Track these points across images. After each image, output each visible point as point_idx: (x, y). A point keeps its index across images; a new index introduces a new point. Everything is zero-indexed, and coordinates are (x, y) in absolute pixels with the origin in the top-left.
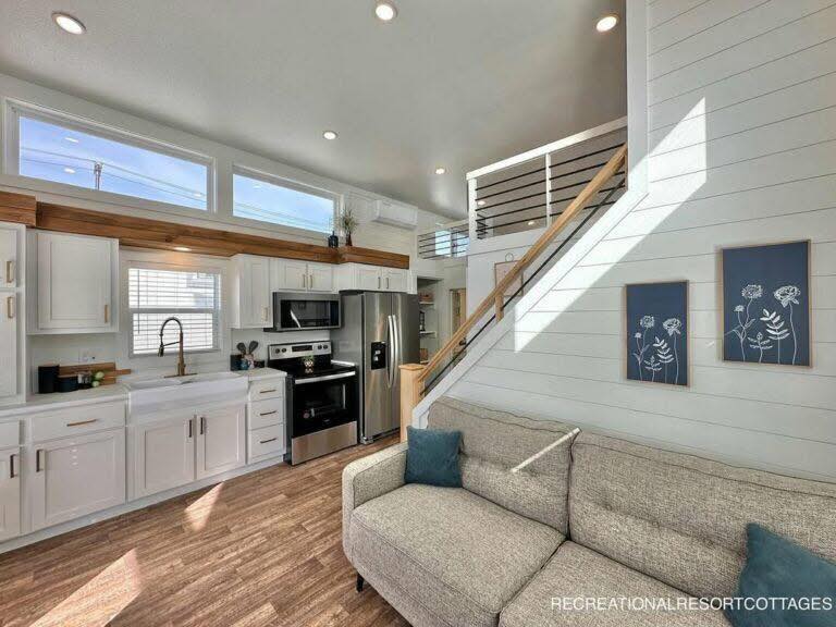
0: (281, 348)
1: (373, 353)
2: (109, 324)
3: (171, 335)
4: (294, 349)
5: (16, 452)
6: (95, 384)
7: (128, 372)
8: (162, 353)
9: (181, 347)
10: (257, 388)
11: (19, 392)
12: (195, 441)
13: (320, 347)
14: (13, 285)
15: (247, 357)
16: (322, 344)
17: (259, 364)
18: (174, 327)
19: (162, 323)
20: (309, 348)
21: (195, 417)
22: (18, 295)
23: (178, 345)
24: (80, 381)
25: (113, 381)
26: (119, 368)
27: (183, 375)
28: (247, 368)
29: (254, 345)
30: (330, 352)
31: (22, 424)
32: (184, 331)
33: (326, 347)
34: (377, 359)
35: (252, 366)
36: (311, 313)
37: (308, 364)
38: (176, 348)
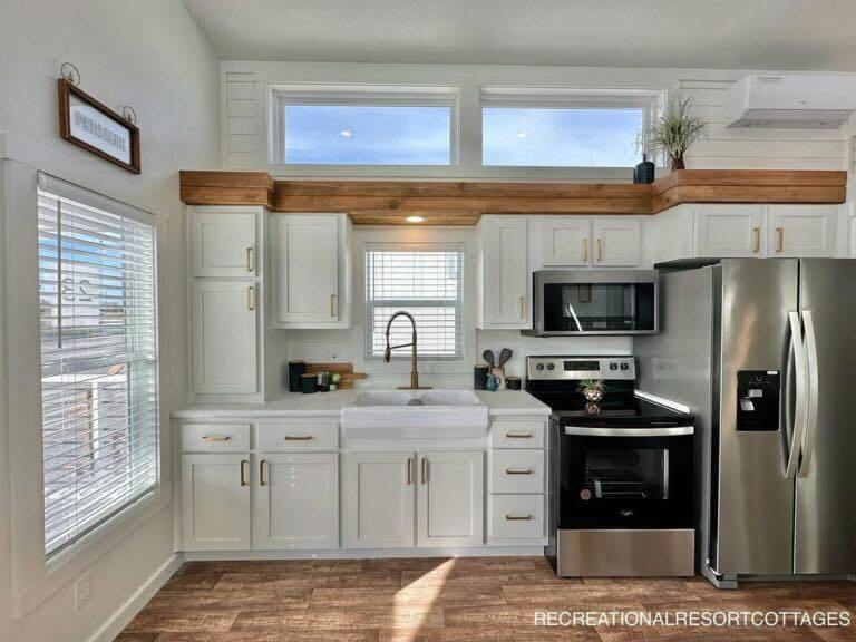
0: (546, 362)
1: (742, 394)
2: (336, 318)
3: (401, 334)
4: (568, 367)
5: (247, 458)
6: (332, 387)
7: (364, 376)
8: (388, 358)
9: (415, 350)
10: (502, 428)
11: (258, 390)
12: (416, 489)
13: (613, 367)
14: (253, 273)
15: (496, 372)
16: (618, 361)
17: (514, 384)
18: (404, 324)
19: (389, 318)
20: (594, 366)
21: (415, 455)
22: (257, 284)
23: (411, 348)
24: (320, 382)
25: (351, 386)
26: (355, 371)
27: (417, 388)
28: (495, 388)
29: (507, 355)
30: (634, 377)
31: (252, 427)
32: (418, 330)
33: (625, 367)
34: (750, 407)
35: (503, 385)
36: (599, 308)
37: (591, 394)
38: (408, 352)
